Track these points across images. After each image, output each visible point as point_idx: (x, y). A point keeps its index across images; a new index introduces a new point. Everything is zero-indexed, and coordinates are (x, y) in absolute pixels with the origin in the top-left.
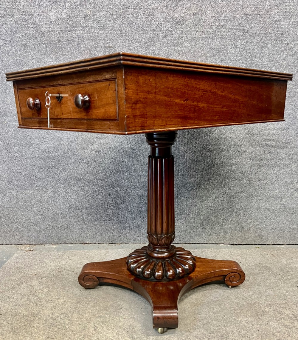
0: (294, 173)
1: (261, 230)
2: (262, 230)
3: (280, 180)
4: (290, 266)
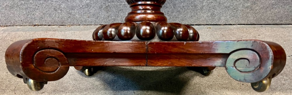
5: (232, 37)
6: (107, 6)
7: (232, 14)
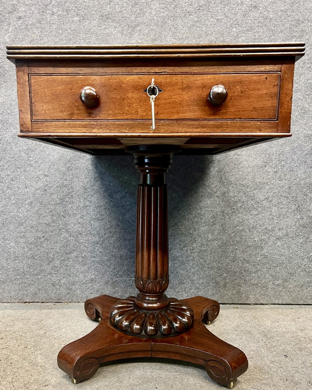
0: (275, 217)
1: (239, 286)
2: (240, 286)
4: (275, 330)
5: (265, 320)
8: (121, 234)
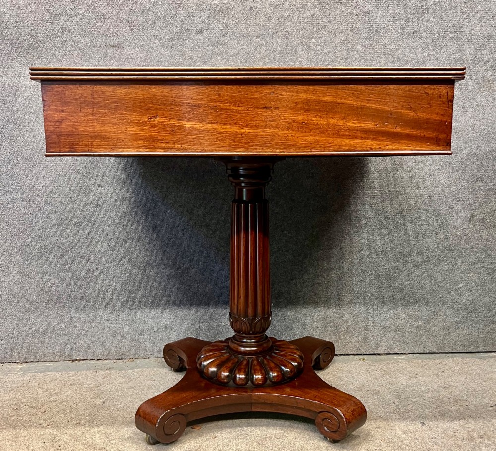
0: (411, 238)
1: (366, 330)
2: (368, 331)
3: (391, 250)
4: (411, 388)
6: (197, 329)
7: (397, 337)
8: (205, 264)
